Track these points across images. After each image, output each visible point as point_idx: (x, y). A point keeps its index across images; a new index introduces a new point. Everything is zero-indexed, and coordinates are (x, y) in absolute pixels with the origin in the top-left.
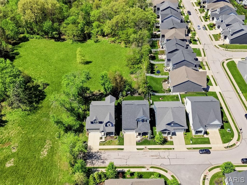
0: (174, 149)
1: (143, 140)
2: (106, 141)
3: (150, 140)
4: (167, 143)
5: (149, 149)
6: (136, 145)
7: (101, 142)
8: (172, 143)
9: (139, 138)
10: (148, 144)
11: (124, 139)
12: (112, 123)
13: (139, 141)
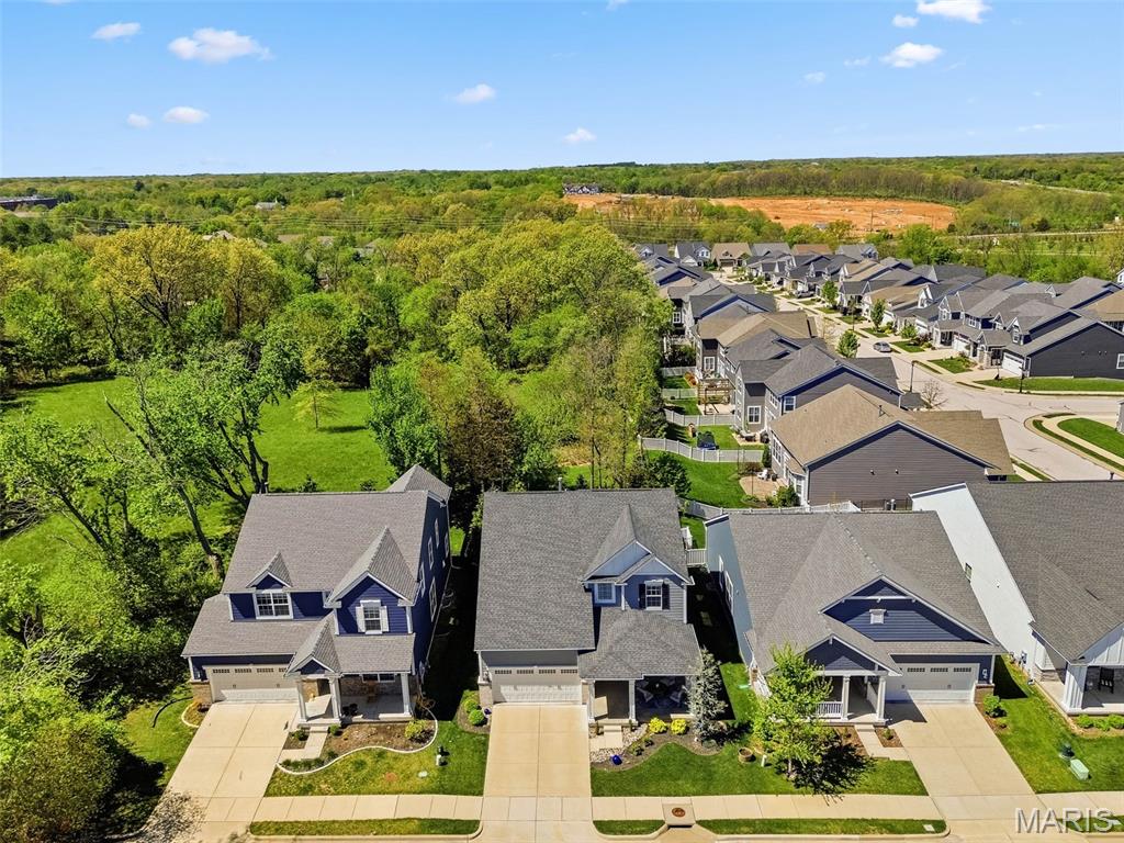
0: (940, 826)
1: (652, 752)
2: (333, 755)
3: (711, 751)
4: (865, 778)
5: (715, 826)
6: (595, 794)
7: (287, 764)
8: (906, 780)
9: (616, 738)
10: (695, 781)
11: (485, 744)
12: (389, 599)
13: (617, 761)
